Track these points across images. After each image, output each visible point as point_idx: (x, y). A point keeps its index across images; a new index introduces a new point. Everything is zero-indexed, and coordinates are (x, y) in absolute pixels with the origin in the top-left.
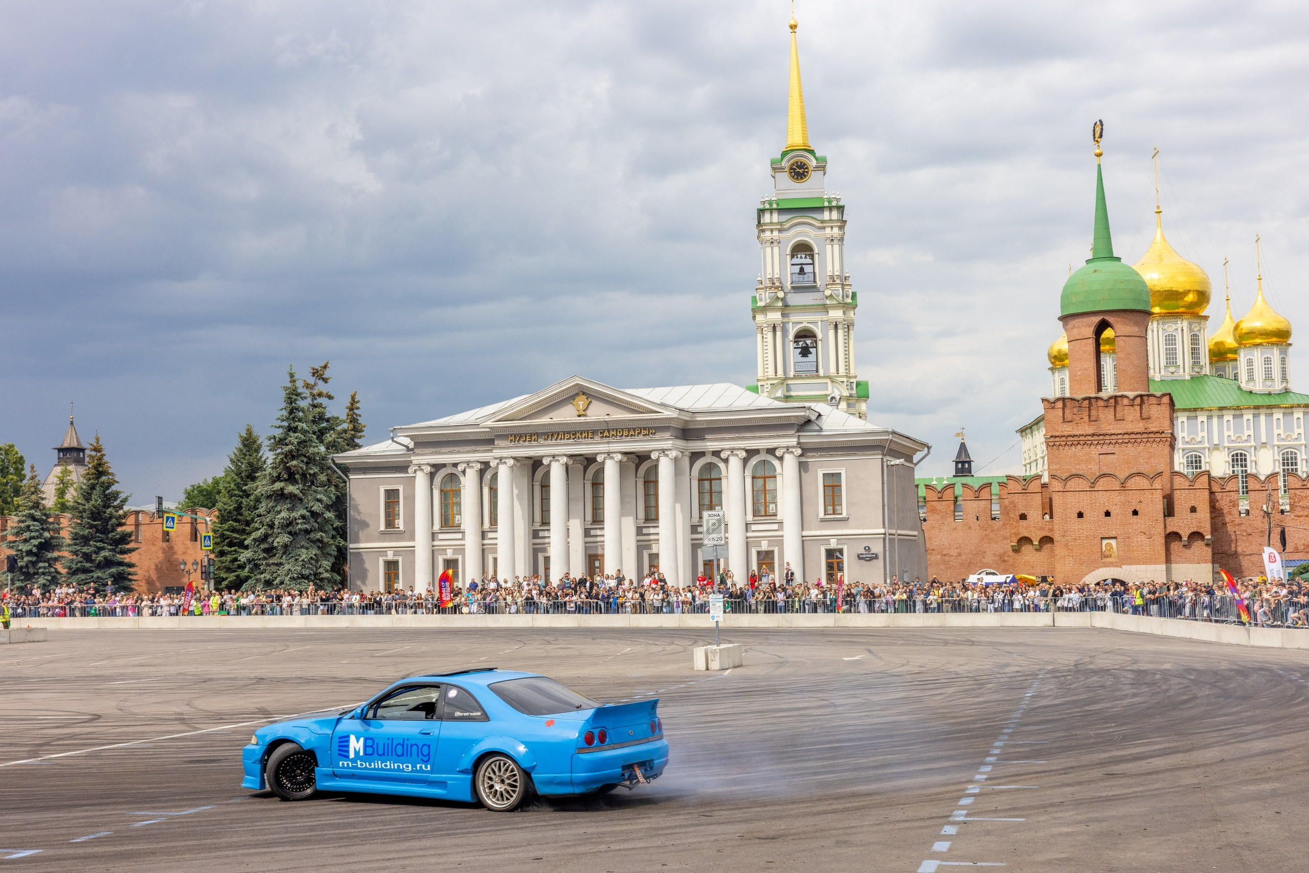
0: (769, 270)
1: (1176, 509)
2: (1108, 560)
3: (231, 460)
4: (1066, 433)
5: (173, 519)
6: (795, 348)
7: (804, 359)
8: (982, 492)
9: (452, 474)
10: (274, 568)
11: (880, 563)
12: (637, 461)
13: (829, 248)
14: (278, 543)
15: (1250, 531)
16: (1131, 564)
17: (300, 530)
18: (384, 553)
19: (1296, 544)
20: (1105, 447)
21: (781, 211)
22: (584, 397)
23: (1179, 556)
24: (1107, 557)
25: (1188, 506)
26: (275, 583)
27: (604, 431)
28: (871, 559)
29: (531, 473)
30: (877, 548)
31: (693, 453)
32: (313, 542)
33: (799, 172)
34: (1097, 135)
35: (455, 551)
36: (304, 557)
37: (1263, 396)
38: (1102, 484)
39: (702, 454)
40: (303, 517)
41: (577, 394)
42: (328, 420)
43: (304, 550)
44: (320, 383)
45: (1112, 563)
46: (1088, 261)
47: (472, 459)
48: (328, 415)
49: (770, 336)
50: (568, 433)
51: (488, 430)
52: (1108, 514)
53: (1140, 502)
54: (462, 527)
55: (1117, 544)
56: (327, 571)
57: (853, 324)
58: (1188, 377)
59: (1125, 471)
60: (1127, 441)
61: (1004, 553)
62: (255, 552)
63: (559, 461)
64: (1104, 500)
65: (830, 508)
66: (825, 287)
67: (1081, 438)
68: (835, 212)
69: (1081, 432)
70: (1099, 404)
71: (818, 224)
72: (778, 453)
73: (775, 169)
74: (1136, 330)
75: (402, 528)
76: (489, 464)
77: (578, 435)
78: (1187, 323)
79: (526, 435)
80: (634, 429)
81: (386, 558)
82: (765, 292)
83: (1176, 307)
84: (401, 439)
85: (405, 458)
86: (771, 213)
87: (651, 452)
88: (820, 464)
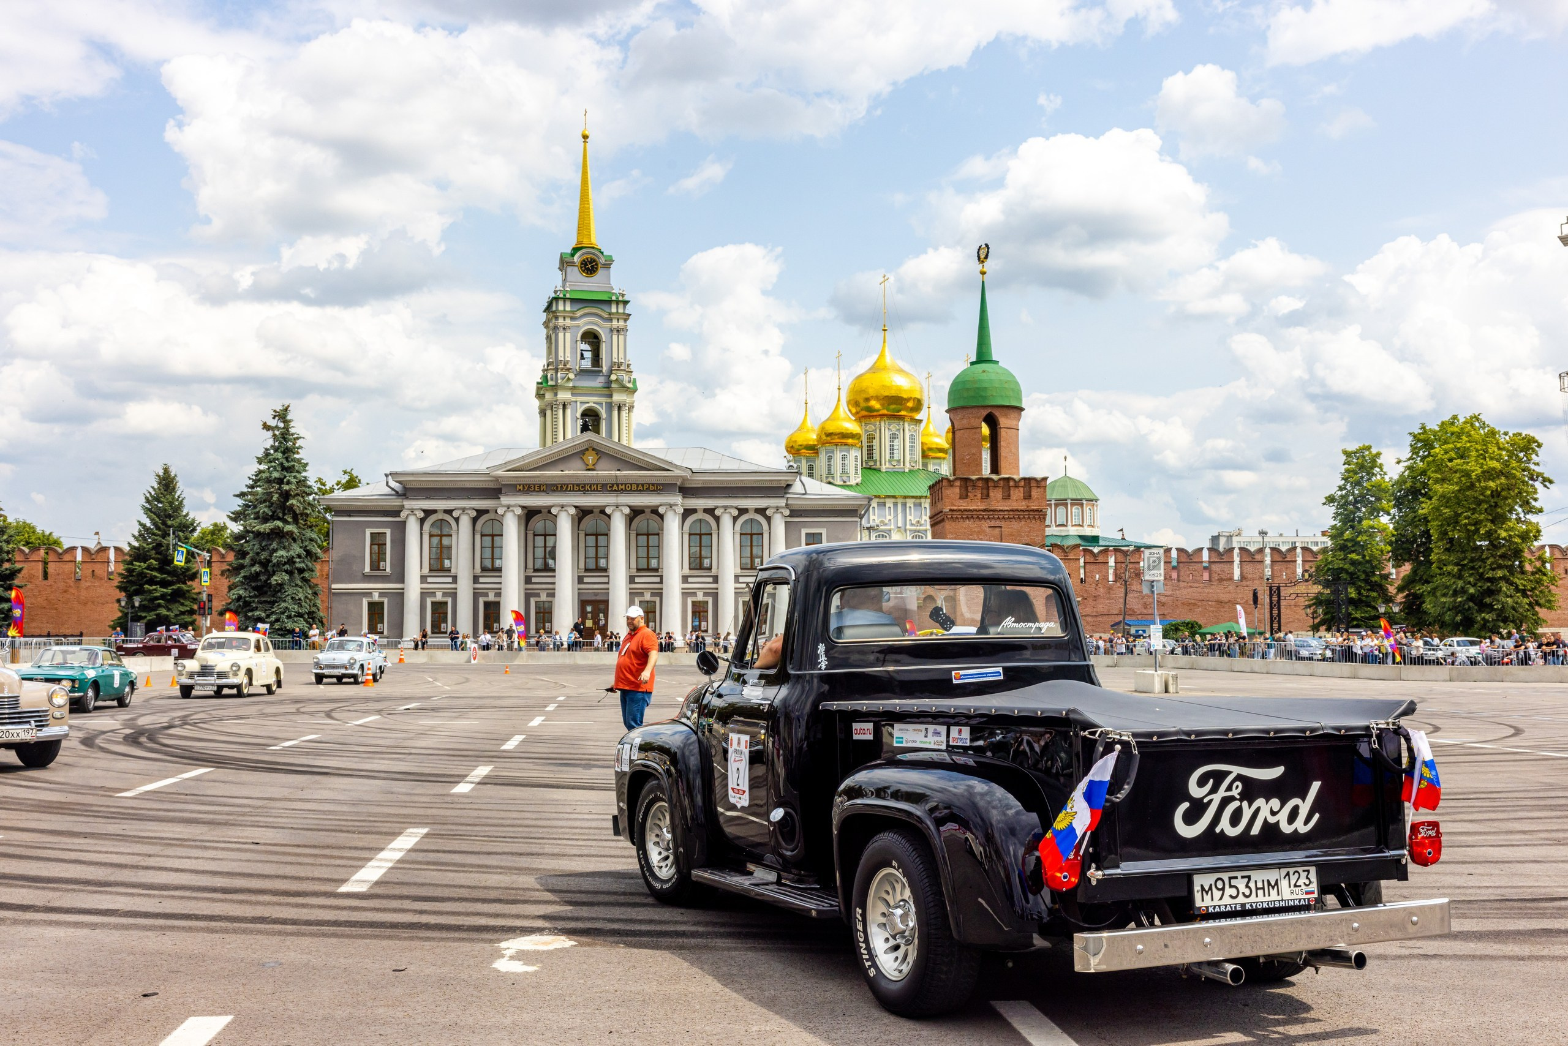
0: (561, 353)
3: (147, 498)
5: (183, 552)
9: (442, 520)
10: (267, 606)
12: (632, 514)
13: (615, 337)
14: (276, 580)
17: (296, 568)
18: (369, 595)
20: (993, 521)
21: (573, 301)
27: (613, 485)
29: (525, 522)
31: (686, 510)
33: (590, 267)
35: (445, 595)
40: (299, 556)
43: (299, 589)
46: (972, 363)
47: (469, 506)
49: (561, 412)
50: (578, 485)
51: (499, 479)
54: (452, 571)
57: (633, 407)
58: (907, 470)
60: (1012, 517)
62: (246, 589)
63: (567, 511)
66: (611, 372)
67: (974, 513)
68: (621, 306)
69: (975, 508)
70: (991, 484)
71: (606, 316)
72: (768, 512)
73: (564, 263)
74: (1014, 422)
75: (388, 570)
76: (486, 511)
77: (588, 487)
78: (906, 425)
79: (534, 485)
80: (643, 485)
81: (370, 599)
82: (557, 373)
83: (899, 411)
84: (393, 484)
85: (397, 502)
86: (564, 302)
87: (658, 506)
88: (805, 525)
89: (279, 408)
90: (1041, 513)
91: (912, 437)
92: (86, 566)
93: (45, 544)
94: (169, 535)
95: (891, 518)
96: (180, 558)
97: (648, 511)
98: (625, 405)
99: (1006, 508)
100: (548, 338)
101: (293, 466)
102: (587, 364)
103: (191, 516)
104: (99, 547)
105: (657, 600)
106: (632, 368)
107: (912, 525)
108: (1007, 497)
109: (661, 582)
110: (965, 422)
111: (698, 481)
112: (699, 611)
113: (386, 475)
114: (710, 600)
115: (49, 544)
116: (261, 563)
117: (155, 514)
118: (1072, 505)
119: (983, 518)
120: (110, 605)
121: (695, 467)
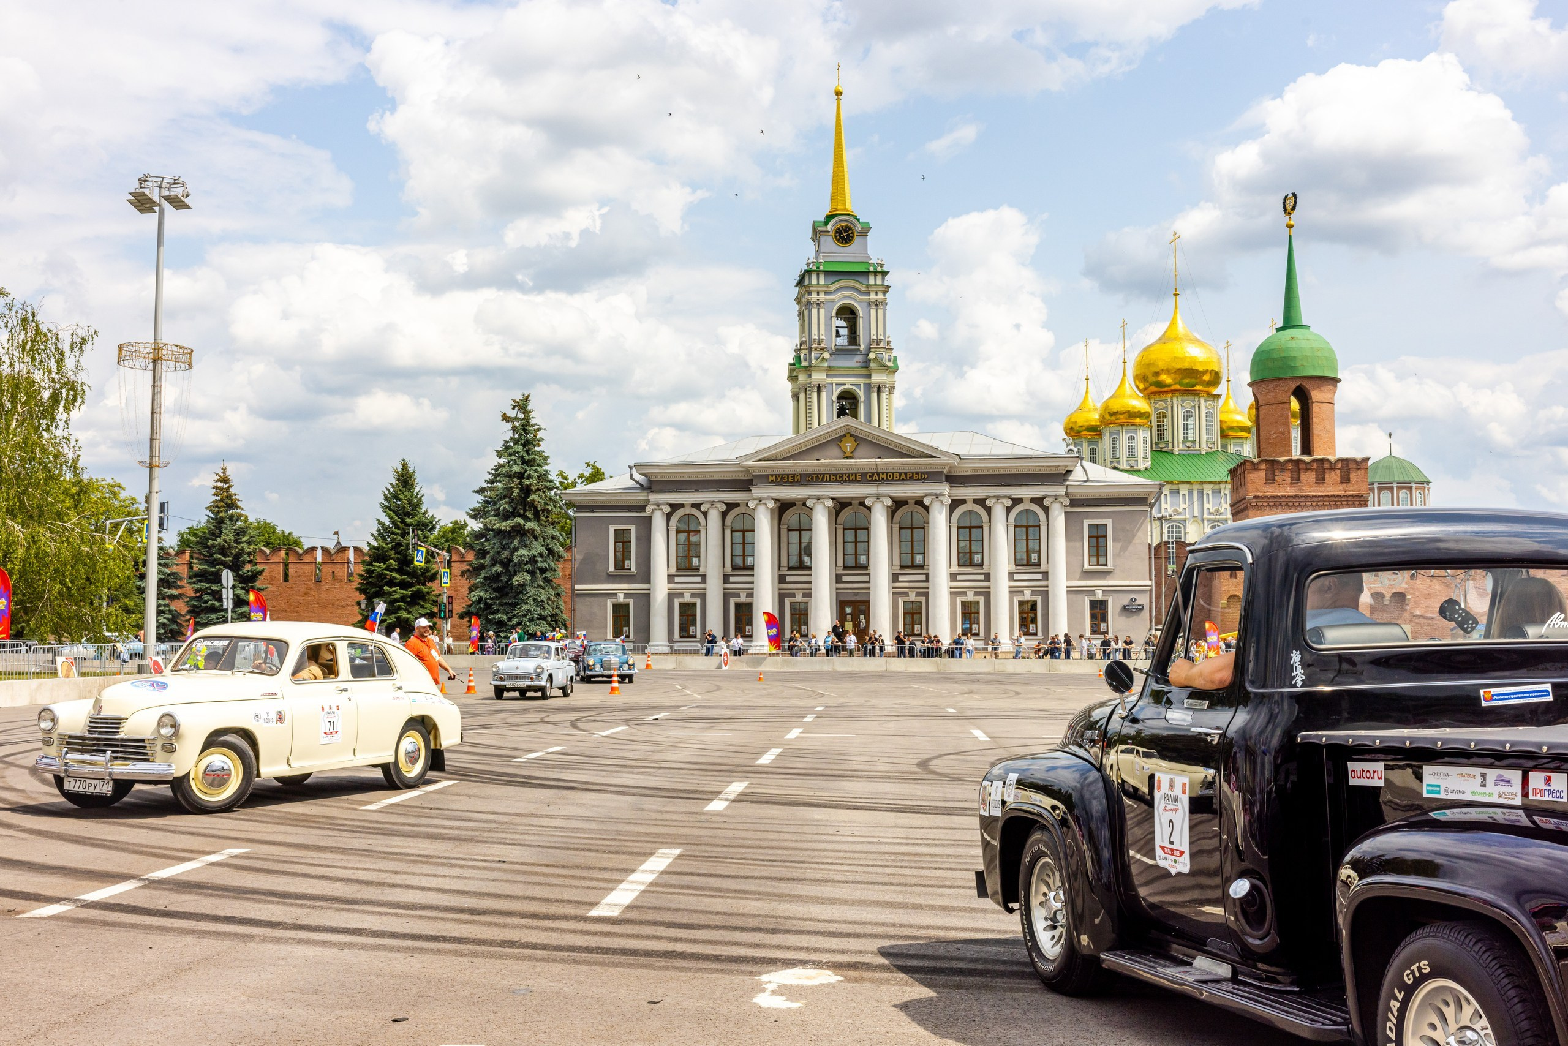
0: (814, 331)
3: (385, 496)
4: (1267, 494)
6: (837, 407)
9: (690, 515)
10: (508, 609)
11: (1145, 614)
13: (873, 312)
18: (614, 596)
21: (827, 273)
27: (873, 475)
28: (1137, 611)
30: (1143, 600)
31: (953, 500)
33: (845, 235)
34: (1289, 207)
35: (693, 595)
40: (541, 555)
43: (541, 590)
46: (1278, 329)
47: (716, 499)
49: (815, 395)
50: (835, 475)
51: (747, 470)
54: (701, 569)
57: (894, 388)
58: (1203, 452)
60: (1325, 502)
62: (486, 590)
63: (823, 503)
65: (1094, 560)
66: (869, 350)
67: (1283, 500)
68: (879, 278)
69: (1284, 494)
70: (1301, 466)
71: (863, 289)
72: (1045, 502)
73: (817, 232)
74: (1329, 396)
75: (633, 569)
76: (737, 505)
77: (845, 477)
78: (1202, 401)
79: (788, 475)
80: (906, 474)
81: (615, 601)
82: (810, 353)
83: (1194, 386)
84: (637, 477)
85: (642, 496)
86: (818, 275)
87: (923, 497)
88: (1087, 515)
89: (519, 397)
90: (1362, 499)
91: (1209, 416)
92: (324, 568)
93: (285, 545)
94: (408, 534)
95: (1186, 506)
97: (912, 502)
98: (885, 386)
99: (1320, 494)
100: (801, 315)
101: (534, 459)
102: (843, 341)
103: (430, 513)
104: (338, 547)
105: (923, 600)
106: (892, 345)
107: (1210, 514)
108: (1321, 480)
109: (927, 581)
110: (1270, 396)
111: (966, 469)
112: (970, 613)
113: (631, 468)
114: (982, 600)
115: (289, 544)
116: (502, 563)
117: (394, 512)
118: (1399, 488)
119: (1294, 505)
120: (350, 608)
121: (963, 453)
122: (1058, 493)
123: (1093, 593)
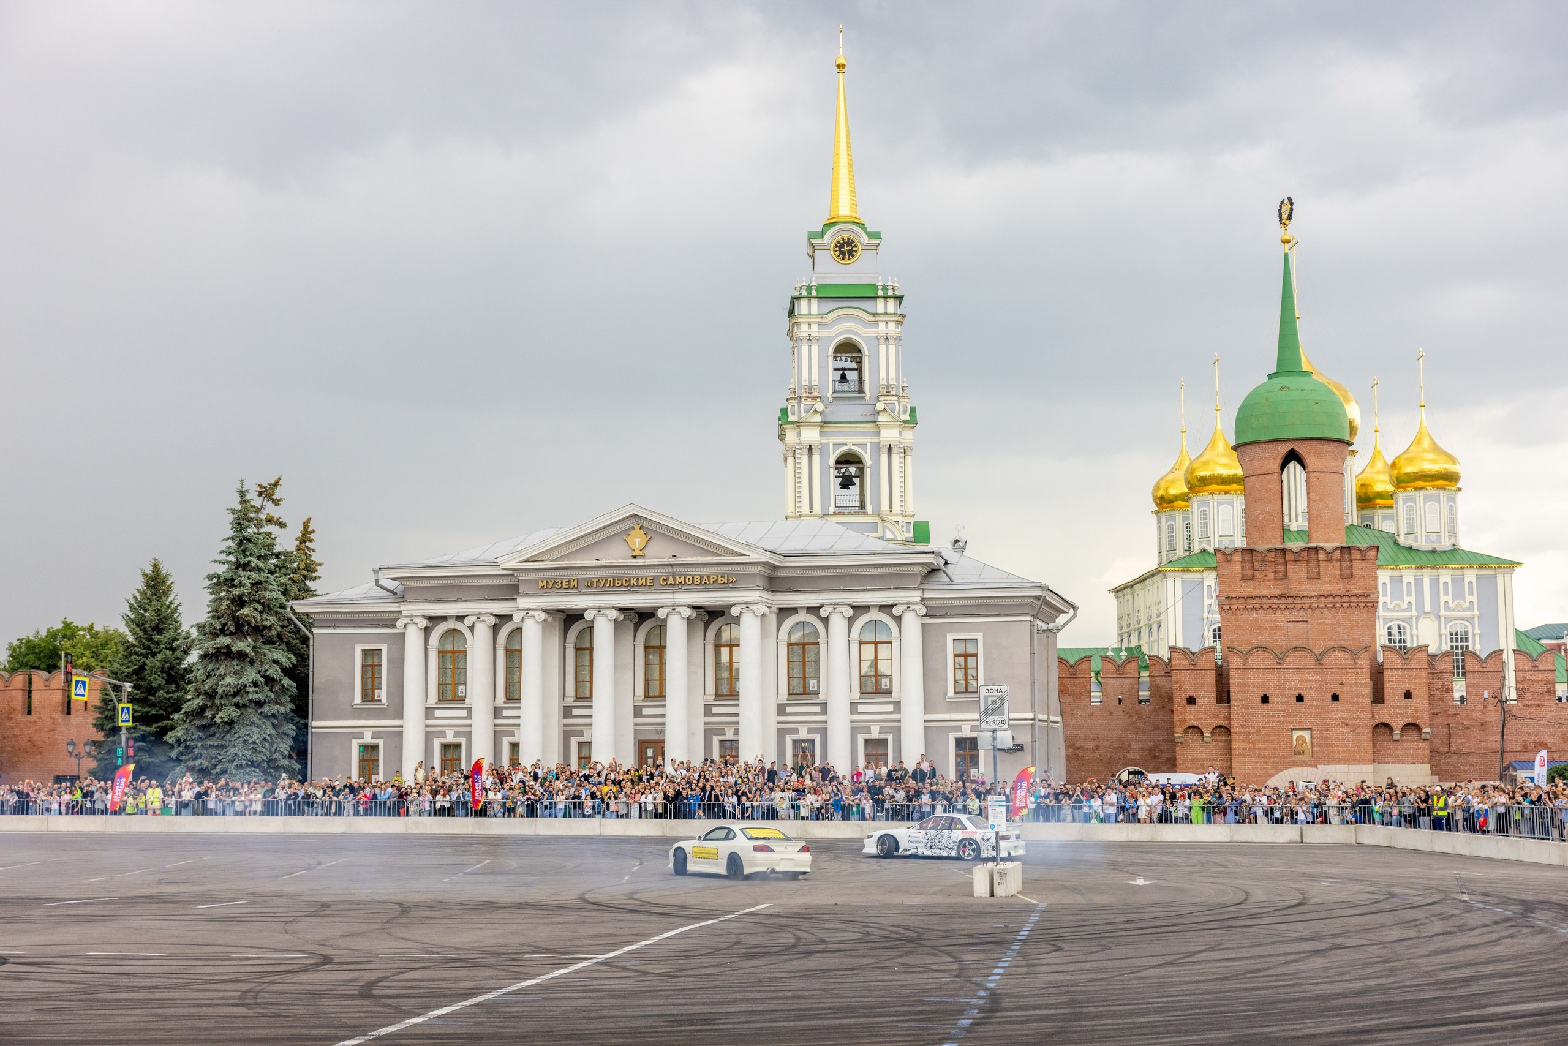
0: (805, 375)
1: (1386, 694)
2: (1300, 757)
4: (1246, 594)
5: (84, 683)
6: (836, 477)
7: (845, 491)
8: (1127, 667)
9: (454, 630)
10: (213, 752)
11: (1026, 757)
12: (707, 618)
13: (882, 349)
14: (221, 718)
15: (1466, 723)
16: (1329, 763)
17: (250, 701)
18: (360, 735)
19: (1525, 741)
20: (1295, 613)
21: (823, 300)
22: (642, 532)
23: (1389, 754)
24: (1299, 753)
25: (1401, 690)
26: (214, 772)
27: (668, 578)
28: (1015, 750)
29: (562, 632)
30: (1024, 737)
31: (780, 609)
32: (266, 717)
33: (847, 250)
34: (1285, 216)
35: (457, 734)
36: (254, 738)
37: (1427, 554)
38: (1293, 660)
39: (794, 610)
40: (255, 684)
41: (633, 528)
42: (277, 556)
43: (255, 729)
44: (269, 505)
45: (1304, 762)
46: (1271, 376)
47: (484, 611)
48: (277, 549)
50: (620, 579)
51: (510, 572)
52: (1300, 699)
53: (1341, 684)
54: (467, 700)
55: (1312, 737)
56: (284, 757)
57: (910, 449)
59: (1320, 644)
60: (1323, 605)
61: (1156, 746)
63: (606, 615)
64: (1296, 681)
65: (961, 686)
66: (878, 399)
67: (1265, 601)
68: (891, 304)
69: (1265, 593)
70: (1289, 558)
71: (868, 318)
72: (896, 611)
73: (813, 246)
74: (1332, 464)
75: (384, 700)
76: (508, 618)
79: (561, 580)
81: (361, 741)
82: (799, 403)
84: (385, 582)
85: (391, 607)
86: (810, 302)
87: (732, 606)
88: (952, 628)
90: (1369, 599)
96: (80, 690)
98: (898, 446)
99: (1313, 593)
101: (250, 562)
106: (909, 390)
108: (1314, 577)
111: (792, 569)
113: (375, 572)
114: (817, 738)
119: (1278, 608)
122: (911, 600)
123: (959, 729)
